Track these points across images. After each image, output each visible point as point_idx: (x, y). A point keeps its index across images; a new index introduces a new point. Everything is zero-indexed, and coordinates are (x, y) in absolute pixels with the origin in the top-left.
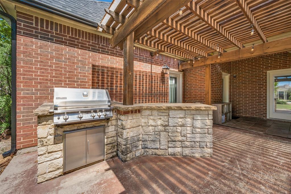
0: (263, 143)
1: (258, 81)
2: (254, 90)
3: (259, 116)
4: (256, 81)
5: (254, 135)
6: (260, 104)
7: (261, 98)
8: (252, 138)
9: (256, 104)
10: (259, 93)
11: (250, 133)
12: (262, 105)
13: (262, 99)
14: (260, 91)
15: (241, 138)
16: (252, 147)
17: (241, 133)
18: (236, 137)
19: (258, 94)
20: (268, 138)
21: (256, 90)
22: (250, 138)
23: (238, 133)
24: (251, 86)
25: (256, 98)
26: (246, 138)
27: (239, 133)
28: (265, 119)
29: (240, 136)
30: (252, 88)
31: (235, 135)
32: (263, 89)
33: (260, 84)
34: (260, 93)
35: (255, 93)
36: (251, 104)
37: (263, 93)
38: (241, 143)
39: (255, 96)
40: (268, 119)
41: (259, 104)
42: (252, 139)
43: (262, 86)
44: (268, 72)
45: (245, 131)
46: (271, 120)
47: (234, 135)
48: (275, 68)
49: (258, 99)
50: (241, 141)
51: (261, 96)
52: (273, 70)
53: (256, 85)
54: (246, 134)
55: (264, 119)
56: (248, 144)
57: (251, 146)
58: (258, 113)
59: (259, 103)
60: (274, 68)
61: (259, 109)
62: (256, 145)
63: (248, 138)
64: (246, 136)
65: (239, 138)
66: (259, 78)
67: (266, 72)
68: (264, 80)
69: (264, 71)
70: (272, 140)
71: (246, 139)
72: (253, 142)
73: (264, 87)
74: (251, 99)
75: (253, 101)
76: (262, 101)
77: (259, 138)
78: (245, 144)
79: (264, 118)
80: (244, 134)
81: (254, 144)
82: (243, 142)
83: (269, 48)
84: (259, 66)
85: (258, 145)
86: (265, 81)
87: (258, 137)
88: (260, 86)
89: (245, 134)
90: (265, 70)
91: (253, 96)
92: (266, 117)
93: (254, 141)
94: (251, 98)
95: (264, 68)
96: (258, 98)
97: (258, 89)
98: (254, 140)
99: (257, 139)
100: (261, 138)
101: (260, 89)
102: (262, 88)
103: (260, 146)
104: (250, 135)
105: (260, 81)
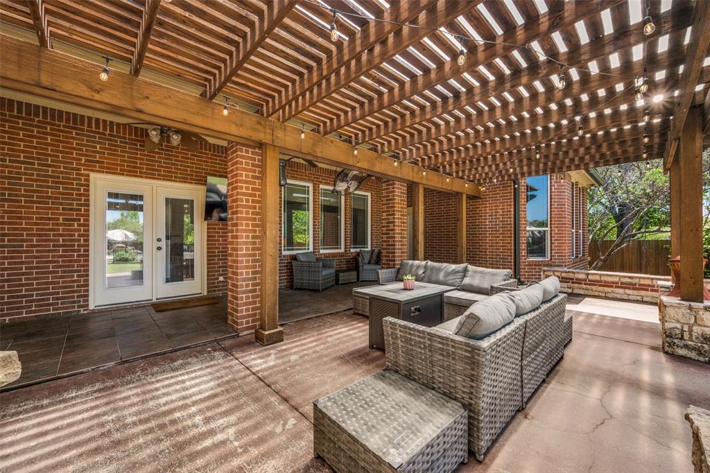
0: (143, 402)
1: (63, 199)
2: (48, 224)
3: (66, 308)
4: (58, 198)
5: (98, 386)
6: (70, 272)
7: (74, 251)
8: (98, 402)
9: (58, 272)
10: (66, 235)
11: (79, 386)
12: (76, 271)
13: (76, 254)
14: (68, 230)
15: (57, 429)
16: (131, 445)
17: (42, 407)
18: (33, 443)
19: (64, 240)
20: (139, 373)
21: (57, 225)
22: (92, 408)
23: (26, 411)
24: (39, 213)
25: (55, 251)
26: (79, 417)
27: (36, 408)
28: (85, 312)
29: (49, 422)
30: (41, 219)
31: (20, 430)
32: (78, 225)
33: (71, 210)
34: (71, 235)
35: (54, 235)
36: (37, 273)
37: (79, 235)
38: (81, 455)
39: (54, 246)
40: (93, 312)
41: (65, 272)
42: (104, 409)
43: (77, 215)
44: (93, 175)
45: (53, 384)
46: (100, 312)
47: (19, 436)
48: (111, 170)
49: (64, 256)
50: (69, 448)
51: (74, 246)
52: (107, 172)
53: (58, 209)
54: (66, 396)
55: (82, 312)
56: (107, 440)
57: (126, 440)
58: (64, 298)
59: (66, 266)
60: (108, 168)
61: (65, 287)
62: (134, 424)
63: (87, 410)
64: (74, 405)
65: (49, 438)
66: (67, 189)
67: (88, 176)
68: (83, 198)
69: (83, 172)
70: (153, 375)
71: (83, 420)
72: (119, 419)
73: (82, 219)
74: (36, 257)
75: (47, 262)
76: (76, 261)
77: (119, 389)
78: (97, 451)
79: (82, 309)
80: (60, 402)
81: (125, 426)
82: (84, 449)
83: (147, 97)
84: (68, 153)
85: (141, 422)
86: (85, 200)
87: (113, 387)
88: (69, 215)
89: (65, 401)
90: (84, 169)
91: (46, 246)
92: (87, 306)
93: (115, 410)
94: (37, 251)
95: (83, 162)
96: (63, 251)
97: (64, 225)
98: (112, 406)
99: (118, 396)
100: (123, 385)
101: (70, 225)
102: (74, 220)
103: (147, 420)
104: (84, 392)
105: (68, 199)
